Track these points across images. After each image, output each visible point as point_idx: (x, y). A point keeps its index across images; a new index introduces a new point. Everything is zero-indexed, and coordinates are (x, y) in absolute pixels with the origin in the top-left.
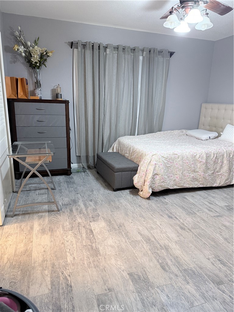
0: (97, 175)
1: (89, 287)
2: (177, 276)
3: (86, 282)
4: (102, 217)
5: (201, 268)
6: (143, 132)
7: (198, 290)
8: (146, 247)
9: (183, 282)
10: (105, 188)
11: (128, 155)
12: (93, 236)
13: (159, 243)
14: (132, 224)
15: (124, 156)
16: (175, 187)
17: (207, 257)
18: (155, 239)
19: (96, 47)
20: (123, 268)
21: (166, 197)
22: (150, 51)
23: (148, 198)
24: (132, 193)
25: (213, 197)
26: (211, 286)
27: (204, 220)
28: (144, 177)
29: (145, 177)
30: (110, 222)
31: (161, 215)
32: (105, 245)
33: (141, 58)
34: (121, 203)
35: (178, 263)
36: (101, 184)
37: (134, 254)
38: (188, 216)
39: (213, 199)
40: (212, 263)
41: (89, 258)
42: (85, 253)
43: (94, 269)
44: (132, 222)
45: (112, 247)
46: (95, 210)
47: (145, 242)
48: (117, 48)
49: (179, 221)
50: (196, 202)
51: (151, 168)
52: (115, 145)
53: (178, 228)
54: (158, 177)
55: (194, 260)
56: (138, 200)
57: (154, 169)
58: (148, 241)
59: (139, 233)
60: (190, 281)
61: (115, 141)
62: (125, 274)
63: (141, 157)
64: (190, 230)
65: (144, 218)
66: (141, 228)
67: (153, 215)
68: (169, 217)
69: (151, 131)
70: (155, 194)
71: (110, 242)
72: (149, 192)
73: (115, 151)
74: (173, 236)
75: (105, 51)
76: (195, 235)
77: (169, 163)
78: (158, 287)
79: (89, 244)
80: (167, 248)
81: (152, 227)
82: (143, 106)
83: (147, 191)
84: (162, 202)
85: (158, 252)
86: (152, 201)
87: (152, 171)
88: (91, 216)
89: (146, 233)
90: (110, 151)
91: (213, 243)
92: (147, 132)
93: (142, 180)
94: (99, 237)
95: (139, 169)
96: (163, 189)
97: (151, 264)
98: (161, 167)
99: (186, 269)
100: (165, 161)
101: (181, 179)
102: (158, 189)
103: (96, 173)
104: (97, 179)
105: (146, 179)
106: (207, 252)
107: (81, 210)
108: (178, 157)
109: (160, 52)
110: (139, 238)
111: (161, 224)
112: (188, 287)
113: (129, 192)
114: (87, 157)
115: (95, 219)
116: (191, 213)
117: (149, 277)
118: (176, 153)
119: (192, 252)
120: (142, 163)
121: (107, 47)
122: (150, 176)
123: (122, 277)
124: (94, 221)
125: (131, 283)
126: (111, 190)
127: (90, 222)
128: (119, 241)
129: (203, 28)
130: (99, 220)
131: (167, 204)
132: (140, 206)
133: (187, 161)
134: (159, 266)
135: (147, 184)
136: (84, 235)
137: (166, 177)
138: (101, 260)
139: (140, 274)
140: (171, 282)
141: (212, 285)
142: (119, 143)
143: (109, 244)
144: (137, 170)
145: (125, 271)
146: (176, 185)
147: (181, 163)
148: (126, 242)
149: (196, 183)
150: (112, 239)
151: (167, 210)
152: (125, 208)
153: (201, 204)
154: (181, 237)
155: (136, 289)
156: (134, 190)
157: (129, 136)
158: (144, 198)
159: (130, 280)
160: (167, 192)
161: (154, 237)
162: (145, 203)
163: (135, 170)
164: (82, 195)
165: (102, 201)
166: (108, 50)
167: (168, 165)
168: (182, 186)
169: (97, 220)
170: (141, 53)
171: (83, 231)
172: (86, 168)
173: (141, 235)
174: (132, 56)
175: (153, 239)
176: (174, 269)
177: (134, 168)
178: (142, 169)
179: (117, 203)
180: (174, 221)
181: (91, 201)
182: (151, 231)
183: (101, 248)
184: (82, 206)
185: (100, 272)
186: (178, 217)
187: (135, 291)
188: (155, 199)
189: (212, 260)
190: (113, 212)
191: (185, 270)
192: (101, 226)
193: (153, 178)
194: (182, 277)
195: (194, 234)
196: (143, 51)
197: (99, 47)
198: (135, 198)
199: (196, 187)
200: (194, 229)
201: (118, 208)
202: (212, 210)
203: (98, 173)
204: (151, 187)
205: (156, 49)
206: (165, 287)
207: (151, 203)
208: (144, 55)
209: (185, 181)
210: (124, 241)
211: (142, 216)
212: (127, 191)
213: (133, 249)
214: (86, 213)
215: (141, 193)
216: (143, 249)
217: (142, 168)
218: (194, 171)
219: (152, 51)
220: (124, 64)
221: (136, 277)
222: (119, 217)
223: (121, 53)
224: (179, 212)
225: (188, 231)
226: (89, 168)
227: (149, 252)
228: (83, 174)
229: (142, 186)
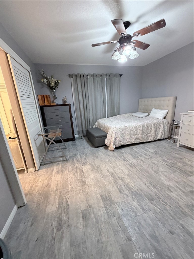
0: (88, 140)
1: (78, 205)
2: (127, 196)
3: (77, 202)
4: (89, 163)
5: (141, 190)
6: (110, 116)
7: (140, 204)
8: (111, 178)
9: (131, 200)
10: (91, 147)
11: (102, 129)
12: (83, 173)
13: (118, 176)
14: (104, 166)
15: (100, 129)
16: (127, 144)
17: (145, 183)
18: (116, 174)
19: (82, 76)
20: (98, 192)
21: (122, 149)
22: (110, 75)
23: (113, 151)
24: (105, 148)
25: (147, 147)
27: (142, 161)
28: (110, 140)
29: (111, 140)
30: (92, 165)
31: (120, 160)
32: (89, 179)
33: (105, 79)
34: (99, 154)
35: (128, 187)
36: (90, 145)
37: (104, 183)
38: (134, 159)
39: (147, 149)
40: (147, 186)
41: (80, 187)
42: (78, 184)
43: (82, 194)
44: (104, 165)
45: (93, 179)
46: (85, 159)
47: (110, 176)
48: (93, 75)
49: (129, 162)
50: (138, 151)
51: (114, 135)
52: (96, 124)
53: (129, 166)
54: (118, 139)
55: (138, 185)
56: (108, 152)
57: (115, 135)
58: (112, 175)
59: (108, 170)
60: (135, 199)
61: (96, 122)
62: (99, 196)
63: (108, 129)
64: (135, 167)
65: (111, 162)
66: (108, 168)
67: (116, 160)
68: (124, 160)
69: (114, 115)
70: (116, 148)
71: (92, 177)
72: (113, 148)
73: (96, 127)
74: (126, 171)
75: (87, 77)
76: (138, 170)
77: (123, 131)
78: (117, 204)
79: (81, 178)
80: (122, 179)
81: (115, 167)
82: (109, 103)
83: (112, 147)
84: (121, 152)
85: (118, 181)
86: (116, 152)
88: (83, 162)
89: (111, 170)
90: (94, 127)
91: (148, 174)
92: (112, 116)
93: (109, 141)
94: (86, 174)
95: (107, 136)
96: (121, 145)
97: (113, 189)
98: (119, 134)
99: (133, 191)
100: (121, 131)
101: (130, 139)
102: (118, 145)
103: (87, 138)
104: (88, 142)
105: (111, 141)
106: (145, 180)
107: (78, 159)
108: (128, 128)
109: (115, 75)
110: (108, 173)
111: (119, 165)
112: (134, 203)
113: (103, 148)
114: (83, 131)
115: (85, 164)
116: (135, 157)
117: (112, 197)
118: (126, 126)
119: (136, 180)
120: (109, 132)
121: (87, 75)
122: (113, 139)
123: (97, 198)
124: (84, 165)
125: (102, 202)
126: (94, 148)
127: (82, 166)
128: (96, 176)
129: (134, 57)
130: (87, 165)
131: (123, 153)
132: (109, 155)
133: (132, 130)
134: (117, 190)
135: (112, 143)
136: (78, 174)
137: (122, 139)
138: (86, 188)
139: (107, 196)
140: (124, 200)
141: (147, 201)
142: (98, 122)
143: (91, 178)
144: (106, 137)
145: (99, 194)
146: (127, 142)
147: (129, 131)
148: (100, 176)
149: (138, 140)
150: (93, 175)
151: (123, 156)
152: (101, 157)
153: (141, 151)
154: (130, 172)
155: (104, 205)
156: (106, 147)
157: (102, 119)
158: (111, 151)
159: (101, 200)
160: (123, 146)
161: (115, 172)
162: (111, 153)
163: (105, 137)
164: (79, 151)
165: (89, 154)
166: (88, 77)
167: (122, 133)
168: (131, 143)
169: (86, 165)
170: (105, 76)
171: (78, 171)
172: (83, 137)
173: (109, 172)
174: (101, 79)
175: (115, 174)
176: (126, 192)
177: (105, 135)
178: (109, 136)
179: (97, 154)
180: (126, 162)
181: (84, 154)
182: (114, 169)
183: (87, 181)
184: (79, 157)
185: (85, 196)
186: (128, 160)
187: (104, 207)
188: (117, 150)
189: (147, 185)
190: (94, 159)
191: (132, 192)
192: (88, 168)
193: (115, 140)
194: (131, 197)
195: (137, 169)
196: (106, 75)
197: (84, 75)
198: (106, 151)
199: (138, 142)
200: (137, 166)
201: (97, 157)
202: (147, 155)
203: (88, 139)
204: (114, 144)
205: (113, 74)
206: (120, 203)
207: (114, 153)
208: (107, 77)
209: (132, 140)
210: (99, 175)
211: (109, 161)
212: (103, 147)
213: (104, 180)
214: (81, 161)
215: (109, 148)
216: (109, 180)
217: (109, 135)
218: (137, 134)
219: (111, 75)
220: (97, 83)
221: (105, 198)
222: (97, 162)
223: (95, 77)
224: (129, 157)
225: (134, 168)
226: (84, 136)
227: (113, 182)
228: (81, 140)
229: (109, 145)
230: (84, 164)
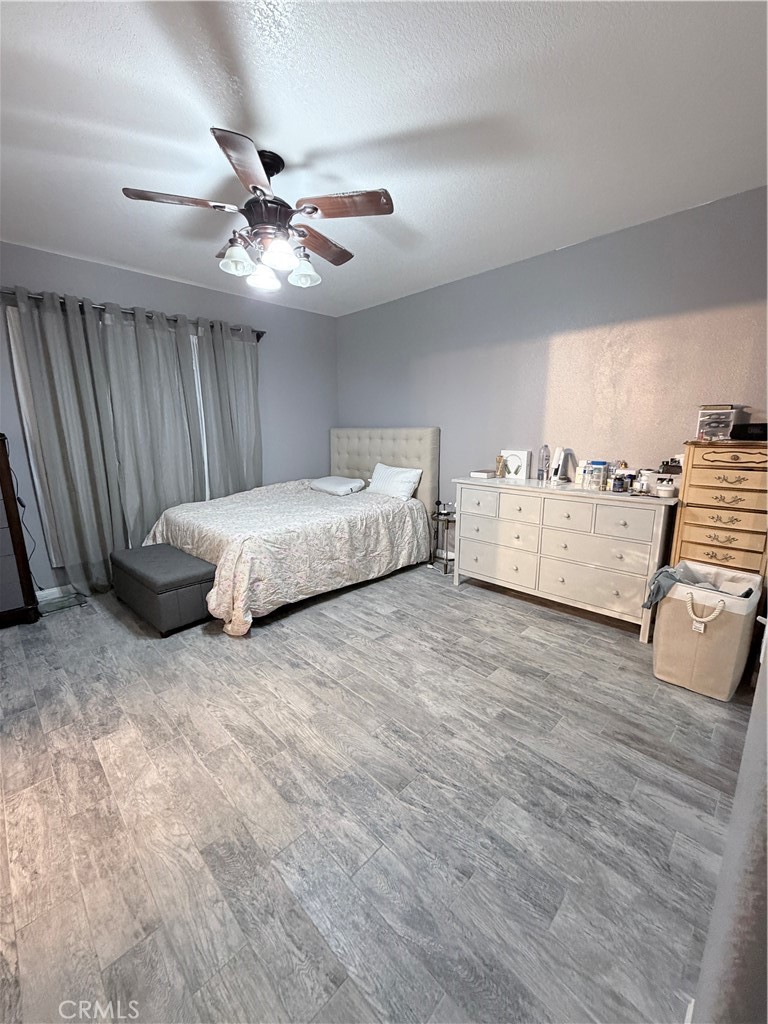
0: (118, 607)
1: (81, 953)
2: (317, 804)
3: (72, 940)
4: (131, 715)
5: (364, 764)
6: (223, 492)
7: (364, 820)
8: (244, 755)
9: (331, 816)
10: (138, 635)
11: (190, 547)
12: (103, 777)
13: (274, 736)
14: (209, 709)
15: (182, 551)
16: (301, 597)
17: (373, 733)
18: (265, 729)
19: (73, 309)
20: (187, 839)
21: (283, 622)
22: (212, 327)
23: (247, 635)
24: (208, 632)
25: (372, 600)
26: (387, 800)
27: (359, 653)
28: (230, 592)
29: (233, 592)
30: (151, 721)
31: (276, 667)
32: (136, 793)
33: (194, 339)
34: (182, 664)
35: (318, 769)
36: (129, 627)
37: (216, 787)
38: (328, 653)
39: (371, 605)
40: (383, 743)
41: (85, 853)
42: (72, 842)
43: (101, 883)
44: (208, 705)
45: (155, 789)
46: (109, 701)
47: (241, 746)
48: (132, 314)
49: (315, 668)
50: (342, 617)
51: (244, 568)
52: (159, 528)
53: (312, 685)
54: (262, 585)
55: (350, 749)
56: (224, 644)
57: (251, 571)
58: (249, 741)
59: (227, 726)
60: (345, 806)
61: (158, 519)
62: (194, 857)
63: (218, 547)
64: (336, 683)
65: (239, 685)
66: (230, 713)
67: (259, 672)
68: (294, 665)
69: (241, 488)
70: (259, 622)
71: (152, 777)
72: (246, 622)
73: (159, 541)
74: (303, 707)
75: (101, 318)
76: (347, 691)
77: (280, 553)
78: (277, 856)
79: (90, 805)
80: (291, 743)
81: (257, 702)
82: (215, 439)
83: (242, 620)
84: (279, 637)
85: (274, 759)
86: (258, 638)
87: (247, 575)
88: (95, 722)
89: (244, 720)
90: (148, 542)
91: (380, 698)
92: (231, 491)
93: (227, 599)
94: (119, 774)
95: (217, 575)
96: (276, 607)
97: (259, 799)
98: (265, 562)
99: (335, 780)
100: (273, 549)
101: (309, 578)
102: (265, 609)
103: (115, 600)
104: (118, 617)
105: (236, 594)
106: (371, 722)
107: (68, 712)
108: (298, 537)
109: (235, 330)
110: (229, 738)
111: (276, 689)
112: (344, 822)
113: (200, 632)
114: (86, 567)
115: (111, 725)
116: (334, 645)
117: (254, 836)
118: (292, 529)
119: (345, 732)
120: (222, 560)
121: (104, 310)
122: (243, 586)
123: (186, 869)
124: (106, 732)
125: (211, 877)
126: (156, 637)
127: (94, 739)
128: (176, 766)
130: (122, 727)
131: (286, 637)
132: (228, 658)
133: (317, 542)
134: (276, 797)
135: (240, 604)
136: (72, 786)
137: (279, 581)
138: (123, 842)
139: (233, 839)
140: (305, 827)
141: (388, 797)
142: (167, 521)
143: (148, 785)
144: (212, 579)
145: (193, 849)
146: (301, 592)
147: (304, 546)
148: (195, 762)
149: (339, 579)
150: (158, 766)
151: (289, 651)
152: (192, 674)
153: (351, 619)
154: (321, 706)
155: (222, 888)
156: (213, 624)
157: (189, 505)
158: (238, 637)
159: (207, 870)
160: (285, 611)
161: (262, 724)
162: (238, 647)
163: (208, 581)
164: (71, 669)
165: (129, 671)
166: (107, 316)
167: (279, 557)
168: (313, 592)
169: (114, 729)
170: (191, 328)
171: (70, 772)
172: (88, 593)
173: (232, 729)
174: (173, 335)
175: (260, 732)
176: (312, 790)
177: (206, 574)
178: (223, 575)
179: (172, 666)
180: (302, 671)
181: (98, 678)
182: (256, 713)
183: (124, 807)
184: (70, 699)
185: (119, 885)
186: (310, 661)
187: (221, 897)
188: (261, 631)
189: (382, 737)
190: (160, 692)
191: (334, 783)
192: (126, 741)
193: (251, 589)
194: (330, 803)
195: (344, 688)
196: (196, 324)
197: (82, 307)
198: (215, 641)
199: (339, 587)
200: (341, 677)
201: (173, 679)
202: (372, 627)
203: (119, 599)
204: (249, 609)
205: (226, 323)
206: (292, 846)
207: (252, 645)
208: (200, 334)
209: (317, 580)
210: (189, 760)
211: (232, 682)
212: (198, 630)
213: (212, 775)
214: (81, 717)
215: (228, 628)
216: (237, 765)
217: (223, 573)
218: (332, 558)
219: (217, 327)
220: (154, 352)
221: (222, 852)
222: (175, 700)
223: (144, 325)
224: (313, 650)
225: (333, 685)
226: (95, 591)
227: (253, 768)
228: (77, 610)
229: (228, 613)
230: (106, 728)
